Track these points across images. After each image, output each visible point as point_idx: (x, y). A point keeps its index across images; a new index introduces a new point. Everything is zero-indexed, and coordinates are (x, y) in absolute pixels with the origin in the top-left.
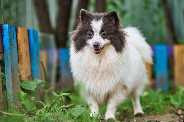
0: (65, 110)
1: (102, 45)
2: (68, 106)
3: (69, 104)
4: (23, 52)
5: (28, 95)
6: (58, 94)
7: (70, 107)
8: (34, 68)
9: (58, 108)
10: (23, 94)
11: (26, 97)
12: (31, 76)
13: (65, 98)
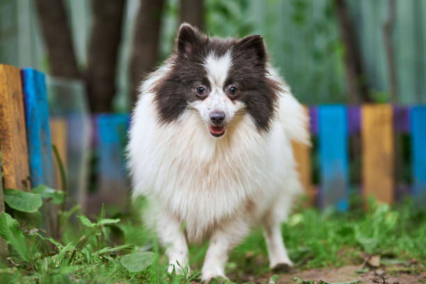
0: (110, 259)
1: (231, 116)
2: (117, 248)
3: (119, 244)
4: (10, 124)
5: (22, 223)
6: (93, 221)
7: (122, 253)
8: (37, 161)
9: (93, 254)
10: (10, 221)
11: (16, 229)
12: (29, 178)
13: (109, 231)
